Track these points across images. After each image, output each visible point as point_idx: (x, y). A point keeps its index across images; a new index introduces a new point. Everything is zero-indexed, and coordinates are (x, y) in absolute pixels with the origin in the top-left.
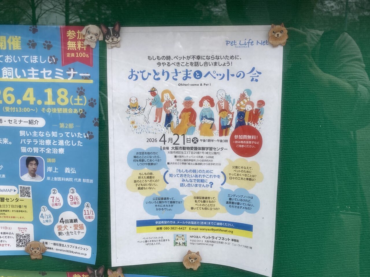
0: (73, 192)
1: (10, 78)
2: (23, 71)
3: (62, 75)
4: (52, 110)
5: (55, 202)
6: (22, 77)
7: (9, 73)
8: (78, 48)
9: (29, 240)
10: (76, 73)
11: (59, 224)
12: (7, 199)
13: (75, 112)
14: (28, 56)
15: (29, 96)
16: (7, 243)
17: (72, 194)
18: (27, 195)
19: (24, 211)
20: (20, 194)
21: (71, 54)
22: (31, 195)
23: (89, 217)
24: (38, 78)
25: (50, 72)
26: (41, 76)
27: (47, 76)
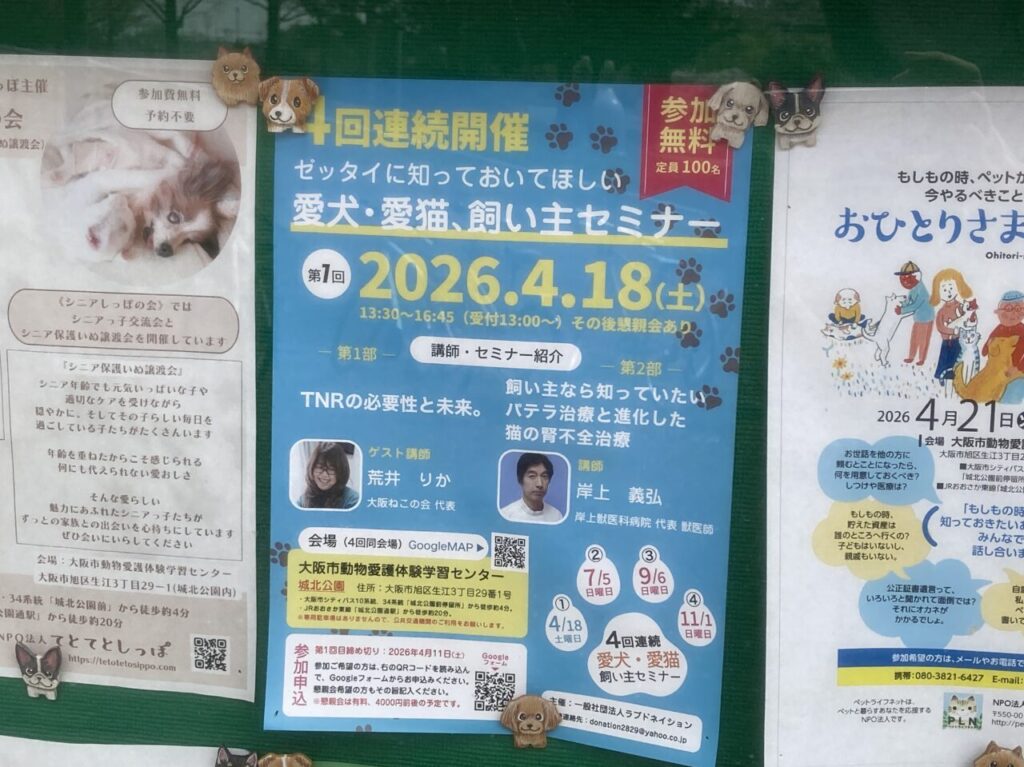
0: (651, 559)
1: (491, 231)
2: (529, 211)
3: (637, 223)
4: (601, 322)
5: (595, 585)
6: (526, 228)
7: (488, 216)
8: (690, 147)
9: (513, 692)
10: (680, 218)
11: (603, 647)
12: (455, 571)
13: (669, 330)
14: (546, 170)
15: (541, 283)
16: (450, 698)
17: (646, 565)
18: (513, 560)
19: (501, 608)
20: (493, 557)
21: (668, 164)
22: (526, 562)
23: (698, 634)
24: (569, 234)
25: (606, 214)
26: (577, 226)
27: (595, 227)
